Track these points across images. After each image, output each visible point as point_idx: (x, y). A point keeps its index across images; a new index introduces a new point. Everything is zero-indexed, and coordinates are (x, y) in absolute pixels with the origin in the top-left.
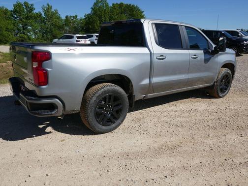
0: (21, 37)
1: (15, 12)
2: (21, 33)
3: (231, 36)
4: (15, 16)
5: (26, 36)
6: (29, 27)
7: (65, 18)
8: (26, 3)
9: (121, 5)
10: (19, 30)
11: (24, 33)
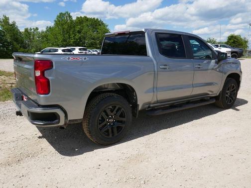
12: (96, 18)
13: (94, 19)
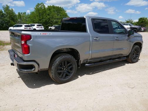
12: (59, 7)
13: (58, 7)
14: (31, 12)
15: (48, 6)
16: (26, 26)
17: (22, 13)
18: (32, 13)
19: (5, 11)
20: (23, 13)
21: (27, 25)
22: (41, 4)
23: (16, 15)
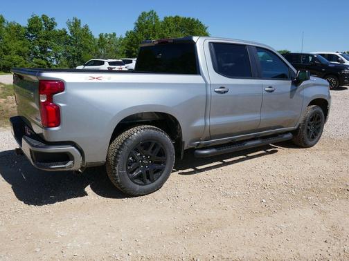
0: (36, 63)
1: (30, 29)
2: (38, 58)
3: (328, 61)
4: (31, 35)
5: (44, 62)
6: (48, 50)
7: (98, 37)
8: (44, 17)
9: (177, 19)
10: (35, 54)
11: (42, 58)
14: (127, 32)
15: (166, 18)
16: (110, 63)
17: (106, 36)
18: (130, 35)
19: (72, 32)
20: (110, 35)
21: (115, 60)
22: (149, 13)
23: (94, 40)
